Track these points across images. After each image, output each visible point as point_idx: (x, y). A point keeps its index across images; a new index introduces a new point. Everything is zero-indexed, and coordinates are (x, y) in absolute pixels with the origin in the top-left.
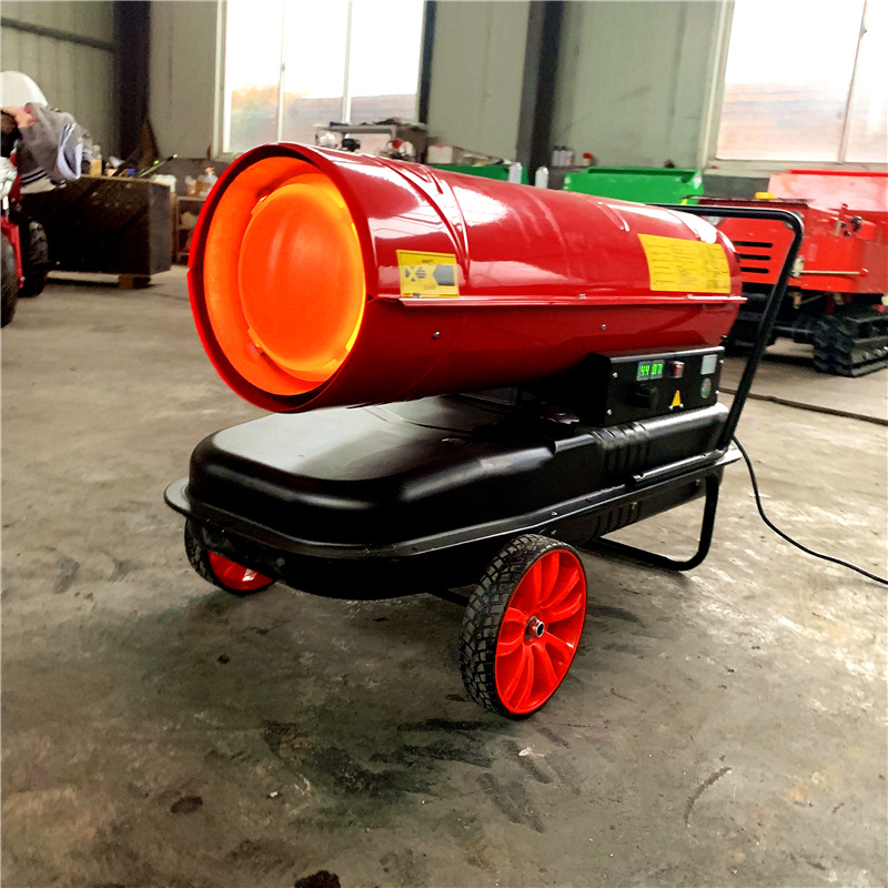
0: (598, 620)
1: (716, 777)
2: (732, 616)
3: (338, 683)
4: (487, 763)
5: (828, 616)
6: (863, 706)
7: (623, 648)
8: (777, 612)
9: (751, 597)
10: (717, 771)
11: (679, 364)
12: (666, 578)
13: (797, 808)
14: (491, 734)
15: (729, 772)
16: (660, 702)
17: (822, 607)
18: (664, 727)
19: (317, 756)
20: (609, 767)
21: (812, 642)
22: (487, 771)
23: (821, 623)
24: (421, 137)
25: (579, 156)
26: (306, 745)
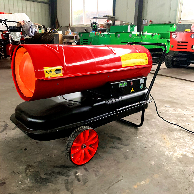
0: (112, 140)
1: (119, 181)
2: (144, 139)
3: (47, 156)
4: (68, 176)
5: (168, 139)
6: (164, 164)
7: (114, 148)
8: (156, 138)
9: (151, 134)
10: (120, 180)
11: (132, 82)
13: (134, 190)
14: (73, 169)
15: (122, 180)
16: (115, 162)
17: (167, 137)
18: (113, 168)
19: (34, 173)
20: (96, 178)
21: (161, 146)
22: (68, 178)
23: (166, 141)
24: (113, 19)
25: (149, 21)
26: (33, 171)
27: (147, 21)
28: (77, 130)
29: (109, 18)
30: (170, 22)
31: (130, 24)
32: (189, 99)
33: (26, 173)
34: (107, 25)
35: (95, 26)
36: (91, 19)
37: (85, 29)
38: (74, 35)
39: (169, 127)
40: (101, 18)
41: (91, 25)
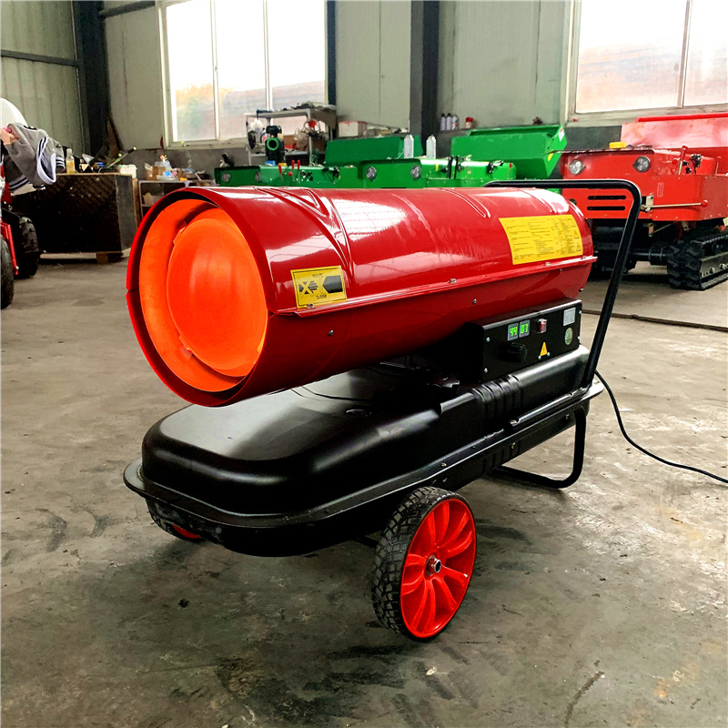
0: (492, 540)
1: (591, 682)
2: (604, 527)
3: (276, 618)
4: (400, 684)
5: (685, 520)
7: (511, 566)
8: (642, 519)
9: (619, 508)
10: (593, 676)
11: (543, 321)
12: (548, 496)
13: (661, 705)
14: (405, 657)
15: (603, 676)
16: (544, 614)
17: (679, 511)
18: (548, 637)
19: (260, 688)
20: (504, 681)
21: (672, 546)
22: (400, 691)
23: (679, 527)
24: (331, 115)
25: (462, 121)
26: (251, 678)
27: (454, 119)
28: (408, 504)
29: (316, 114)
30: (538, 122)
31: (396, 132)
32: (681, 379)
33: (230, 691)
34: (310, 138)
35: (277, 142)
36: (248, 117)
37: (224, 156)
38: (182, 180)
39: (666, 478)
40: (285, 113)
41: (247, 142)
